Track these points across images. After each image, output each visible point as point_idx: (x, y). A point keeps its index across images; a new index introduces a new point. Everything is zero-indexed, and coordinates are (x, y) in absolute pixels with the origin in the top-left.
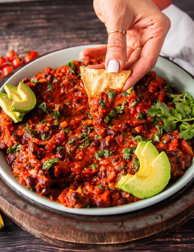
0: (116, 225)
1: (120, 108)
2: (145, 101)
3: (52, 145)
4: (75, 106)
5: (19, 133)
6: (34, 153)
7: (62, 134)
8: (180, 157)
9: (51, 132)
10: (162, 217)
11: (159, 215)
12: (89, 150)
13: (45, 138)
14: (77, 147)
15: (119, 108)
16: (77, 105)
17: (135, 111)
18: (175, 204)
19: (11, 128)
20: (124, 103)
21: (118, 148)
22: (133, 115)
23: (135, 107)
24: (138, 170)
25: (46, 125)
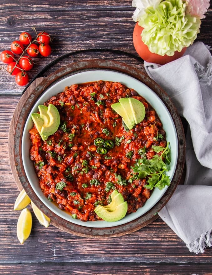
0: (88, 230)
1: (119, 140)
2: (137, 141)
3: (64, 169)
4: (87, 128)
5: (44, 148)
6: (51, 174)
7: (72, 160)
8: (138, 201)
9: (65, 155)
10: (114, 232)
11: (113, 230)
12: (86, 176)
13: (60, 160)
14: (79, 172)
15: (117, 140)
16: (89, 128)
17: (128, 147)
18: (124, 226)
19: (39, 144)
20: (122, 137)
21: (104, 179)
22: (125, 149)
23: (128, 144)
24: (109, 203)
25: (63, 148)
